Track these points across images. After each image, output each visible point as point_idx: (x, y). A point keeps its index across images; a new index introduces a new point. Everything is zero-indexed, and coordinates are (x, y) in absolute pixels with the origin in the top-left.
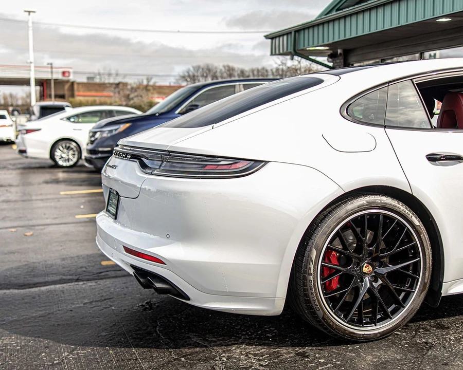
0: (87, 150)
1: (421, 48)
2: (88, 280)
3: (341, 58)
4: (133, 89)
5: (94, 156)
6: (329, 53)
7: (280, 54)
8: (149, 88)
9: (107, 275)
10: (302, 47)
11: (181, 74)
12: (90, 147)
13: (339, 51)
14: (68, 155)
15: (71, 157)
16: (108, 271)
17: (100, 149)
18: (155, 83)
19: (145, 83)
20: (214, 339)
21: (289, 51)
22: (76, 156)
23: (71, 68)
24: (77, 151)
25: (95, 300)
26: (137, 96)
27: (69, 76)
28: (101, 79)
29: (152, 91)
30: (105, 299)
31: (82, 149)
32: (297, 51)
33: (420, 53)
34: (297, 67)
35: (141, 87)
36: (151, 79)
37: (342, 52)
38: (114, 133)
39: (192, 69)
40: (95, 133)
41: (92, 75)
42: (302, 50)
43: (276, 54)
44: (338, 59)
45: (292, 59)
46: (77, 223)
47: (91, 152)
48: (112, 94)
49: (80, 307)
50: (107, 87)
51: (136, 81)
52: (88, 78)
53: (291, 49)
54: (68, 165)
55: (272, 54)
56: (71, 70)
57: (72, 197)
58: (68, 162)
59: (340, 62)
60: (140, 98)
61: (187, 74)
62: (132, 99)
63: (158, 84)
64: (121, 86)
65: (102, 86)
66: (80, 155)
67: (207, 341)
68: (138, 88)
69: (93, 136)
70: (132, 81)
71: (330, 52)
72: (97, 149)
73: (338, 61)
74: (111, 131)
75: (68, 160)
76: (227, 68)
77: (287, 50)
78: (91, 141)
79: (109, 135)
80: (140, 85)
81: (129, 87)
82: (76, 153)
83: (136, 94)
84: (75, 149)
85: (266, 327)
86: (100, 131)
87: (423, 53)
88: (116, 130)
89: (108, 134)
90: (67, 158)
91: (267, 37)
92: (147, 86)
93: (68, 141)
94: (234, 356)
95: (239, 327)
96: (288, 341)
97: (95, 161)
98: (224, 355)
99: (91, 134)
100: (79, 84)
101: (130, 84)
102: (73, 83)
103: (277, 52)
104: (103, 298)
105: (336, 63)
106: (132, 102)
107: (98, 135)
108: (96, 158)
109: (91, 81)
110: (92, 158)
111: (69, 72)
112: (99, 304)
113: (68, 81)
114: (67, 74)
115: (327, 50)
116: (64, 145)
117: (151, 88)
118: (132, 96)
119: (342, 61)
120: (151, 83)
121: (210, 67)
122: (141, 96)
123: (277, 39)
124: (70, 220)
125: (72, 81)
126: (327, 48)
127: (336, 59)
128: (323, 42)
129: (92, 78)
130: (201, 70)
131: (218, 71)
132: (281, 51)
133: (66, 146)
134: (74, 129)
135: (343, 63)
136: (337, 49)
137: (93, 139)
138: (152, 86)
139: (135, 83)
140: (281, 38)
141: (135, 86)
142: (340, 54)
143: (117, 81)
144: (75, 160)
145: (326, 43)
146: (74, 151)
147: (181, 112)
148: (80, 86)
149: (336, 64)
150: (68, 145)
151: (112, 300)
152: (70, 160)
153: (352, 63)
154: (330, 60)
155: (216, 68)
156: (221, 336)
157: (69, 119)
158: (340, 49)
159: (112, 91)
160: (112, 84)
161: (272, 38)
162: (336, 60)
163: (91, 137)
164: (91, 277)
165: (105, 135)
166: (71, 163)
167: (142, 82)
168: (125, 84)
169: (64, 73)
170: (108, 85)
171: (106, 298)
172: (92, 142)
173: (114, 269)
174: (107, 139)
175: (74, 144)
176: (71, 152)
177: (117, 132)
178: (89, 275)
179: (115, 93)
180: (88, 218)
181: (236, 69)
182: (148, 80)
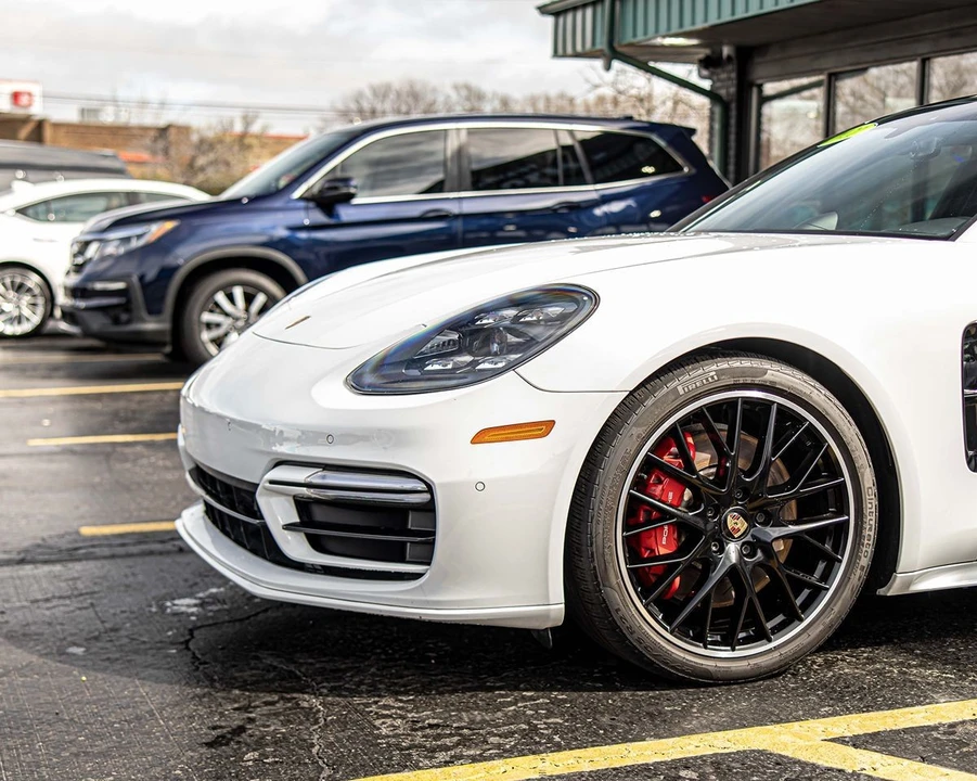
0: (66, 288)
1: (923, 48)
2: (46, 562)
3: (730, 67)
4: (205, 145)
5: (82, 304)
6: (701, 56)
7: (577, 55)
8: (247, 141)
9: (92, 553)
10: (629, 38)
11: (340, 106)
12: (74, 280)
13: (726, 51)
14: (18, 307)
15: (26, 312)
16: (93, 546)
17: (99, 286)
18: (265, 128)
19: (238, 128)
20: (310, 661)
21: (598, 47)
22: (40, 310)
23: (35, 82)
24: (43, 295)
25: (57, 594)
26: (213, 163)
27: (30, 105)
28: (117, 115)
29: (257, 150)
30: (81, 595)
31: (54, 287)
32: (619, 49)
33: (919, 59)
34: (643, 93)
35: (228, 139)
36: (256, 117)
37: (733, 54)
38: (135, 244)
39: (368, 93)
40: (87, 244)
41: (94, 104)
42: (631, 45)
43: (565, 56)
44: (724, 72)
45: (608, 67)
46: (30, 455)
47: (76, 292)
48: (145, 156)
49: (23, 607)
50: (134, 136)
51: (214, 121)
52: (83, 111)
53: (602, 44)
54: (18, 334)
55: (556, 54)
56: (36, 90)
57: (23, 402)
58: (19, 322)
59: (729, 79)
60: (223, 169)
61: (353, 106)
62: (202, 169)
63: (274, 132)
64: (172, 135)
65: (120, 134)
66: (49, 308)
67: (295, 663)
68: (220, 141)
69: (81, 252)
70: (202, 122)
71: (703, 53)
72: (90, 286)
73: (723, 76)
74: (127, 240)
75: (19, 319)
76: (464, 93)
77: (594, 43)
78: (76, 265)
79: (122, 250)
80: (225, 131)
81: (195, 138)
82: (40, 301)
83: (212, 156)
84: (37, 291)
85: (428, 641)
86: (100, 240)
87: (929, 59)
88: (139, 237)
89: (117, 247)
90: (16, 313)
91: (543, 10)
92: (243, 136)
93: (18, 270)
94: (347, 686)
95: (370, 641)
96: (469, 664)
97: (86, 315)
98: (325, 684)
99: (76, 248)
100: (57, 126)
101: (198, 131)
102: (40, 125)
103: (569, 50)
104: (76, 593)
105: (719, 80)
106: (200, 178)
107: (92, 251)
108: (87, 309)
109: (91, 120)
110: (78, 309)
111: (30, 94)
112: (68, 602)
113: (26, 120)
114: (24, 100)
115: (694, 46)
116: (8, 281)
117: (254, 142)
118: (201, 161)
119: (734, 75)
120: (256, 128)
121: (418, 88)
122: (227, 164)
123: (570, 17)
124: (13, 448)
125: (38, 118)
126: (694, 42)
127: (719, 70)
128: (681, 25)
129: (95, 112)
130: (392, 96)
131: (441, 99)
132: (579, 48)
133: (12, 282)
134: (35, 240)
135: (735, 82)
136: (721, 44)
137: (80, 260)
138: (257, 137)
139: (210, 128)
140: (579, 15)
141: (210, 134)
142: (729, 58)
143: (162, 123)
144: (36, 320)
145: (688, 27)
146: (34, 296)
147: (306, 195)
148: (62, 132)
149: (718, 84)
150: (18, 280)
151: (96, 596)
152: (23, 320)
153: (759, 82)
154: (705, 73)
155: (434, 90)
156: (325, 655)
157: (22, 211)
158: (728, 44)
159: (146, 148)
160: (145, 129)
161: (557, 14)
162: (718, 75)
163: (75, 256)
164: (53, 557)
165: (110, 250)
166: (26, 327)
167: (232, 124)
168: (184, 130)
169: (16, 96)
170: (135, 132)
171: (84, 591)
172: (78, 268)
173: (106, 542)
174: (118, 259)
175: (35, 278)
176: (27, 299)
177: (142, 242)
178: (51, 554)
179: (154, 153)
180: (58, 446)
181: (490, 95)
182: (247, 121)
